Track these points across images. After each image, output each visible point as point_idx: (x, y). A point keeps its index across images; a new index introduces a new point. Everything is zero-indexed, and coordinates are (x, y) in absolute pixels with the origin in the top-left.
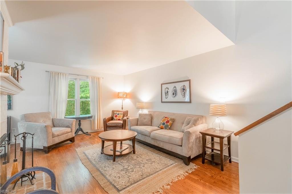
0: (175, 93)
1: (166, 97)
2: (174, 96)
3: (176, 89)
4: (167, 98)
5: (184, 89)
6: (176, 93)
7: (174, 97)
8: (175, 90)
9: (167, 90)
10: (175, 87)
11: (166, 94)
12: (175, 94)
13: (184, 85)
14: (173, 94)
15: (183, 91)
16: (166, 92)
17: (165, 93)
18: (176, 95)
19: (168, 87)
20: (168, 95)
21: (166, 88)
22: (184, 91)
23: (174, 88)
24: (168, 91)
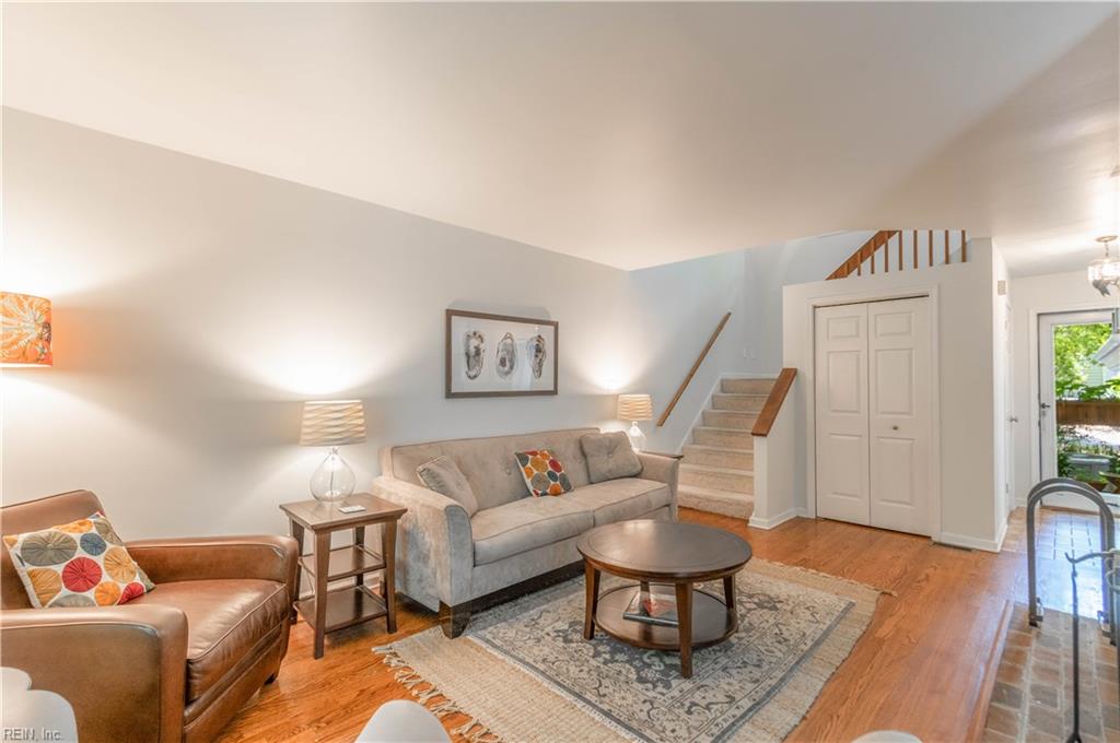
0: (507, 362)
1: (472, 373)
2: (507, 369)
3: (512, 345)
4: (475, 377)
5: (539, 350)
6: (512, 361)
7: (507, 373)
8: (510, 348)
9: (474, 342)
10: (508, 336)
11: (472, 360)
12: (508, 364)
13: (539, 336)
14: (503, 362)
15: (536, 356)
16: (472, 350)
17: (468, 355)
18: (511, 368)
19: (482, 331)
20: (479, 363)
21: (471, 334)
22: (540, 355)
23: (506, 338)
24: (482, 346)
